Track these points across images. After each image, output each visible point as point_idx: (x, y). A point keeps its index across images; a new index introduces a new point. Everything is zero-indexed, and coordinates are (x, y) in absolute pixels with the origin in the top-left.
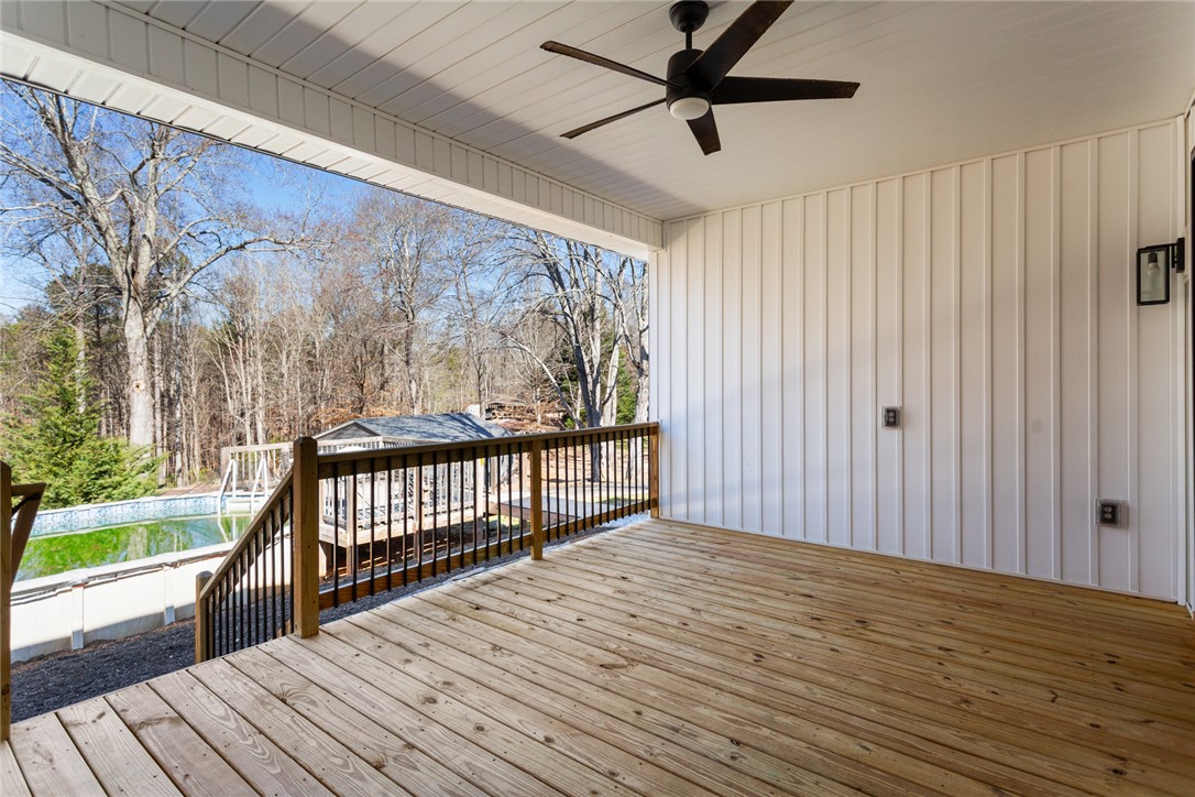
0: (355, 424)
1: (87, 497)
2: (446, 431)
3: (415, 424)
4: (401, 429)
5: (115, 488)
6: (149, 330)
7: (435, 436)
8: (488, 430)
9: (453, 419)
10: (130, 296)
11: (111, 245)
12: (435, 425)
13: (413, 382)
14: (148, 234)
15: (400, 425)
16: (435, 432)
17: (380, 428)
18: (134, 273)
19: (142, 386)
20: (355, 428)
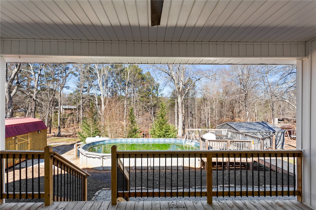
0: (227, 124)
1: (164, 136)
2: (256, 128)
3: (245, 125)
4: (240, 126)
5: (169, 135)
6: (182, 100)
7: (252, 129)
8: (273, 129)
9: (260, 124)
10: (179, 93)
11: (176, 83)
12: (253, 125)
13: (247, 112)
14: (182, 80)
15: (240, 125)
16: (252, 128)
17: (234, 125)
18: (179, 89)
19: (181, 113)
20: (226, 125)
